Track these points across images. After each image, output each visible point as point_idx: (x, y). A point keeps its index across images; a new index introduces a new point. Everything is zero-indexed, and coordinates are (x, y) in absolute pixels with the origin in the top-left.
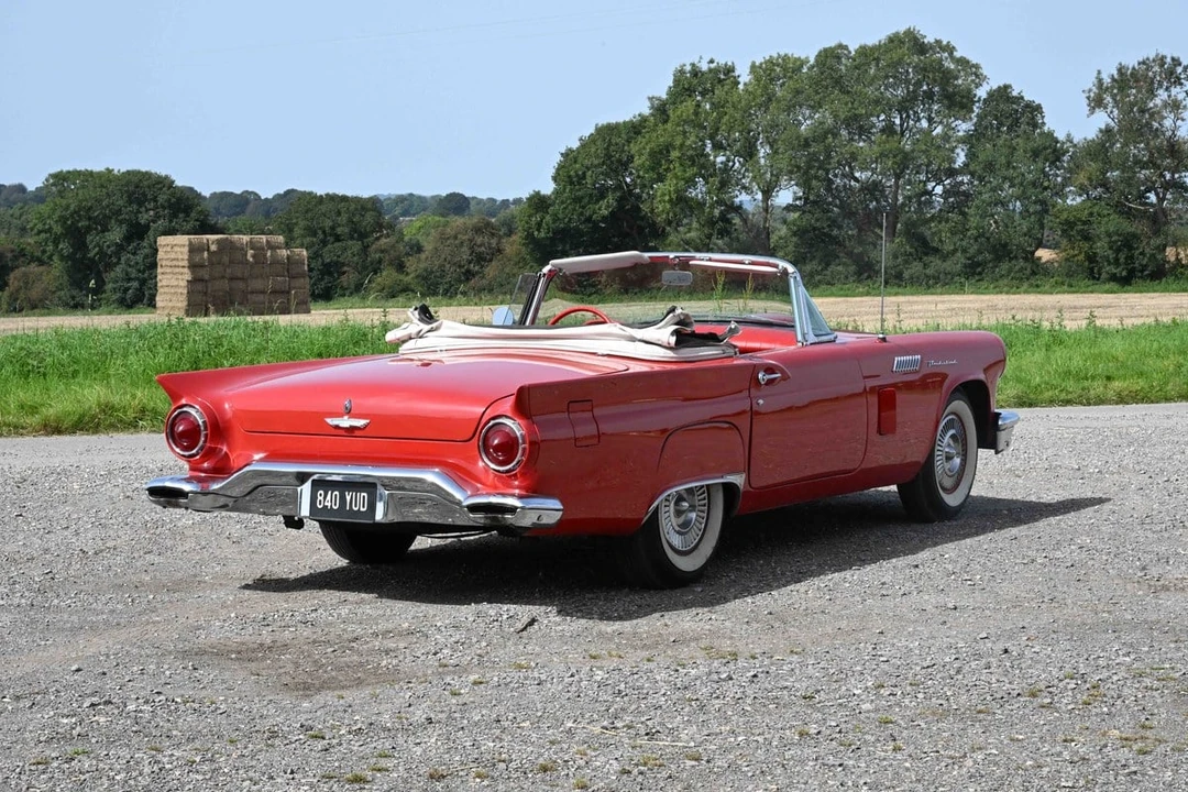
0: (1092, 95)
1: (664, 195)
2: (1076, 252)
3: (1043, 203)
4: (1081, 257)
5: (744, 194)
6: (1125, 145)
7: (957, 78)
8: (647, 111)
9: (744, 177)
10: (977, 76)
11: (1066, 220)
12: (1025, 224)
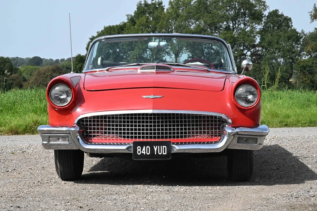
0: (312, 14)
1: (133, 56)
2: (307, 79)
3: (292, 59)
4: (308, 81)
5: (167, 56)
7: (255, 7)
8: (126, 21)
9: (167, 48)
10: (264, 6)
11: (302, 66)
12: (285, 68)
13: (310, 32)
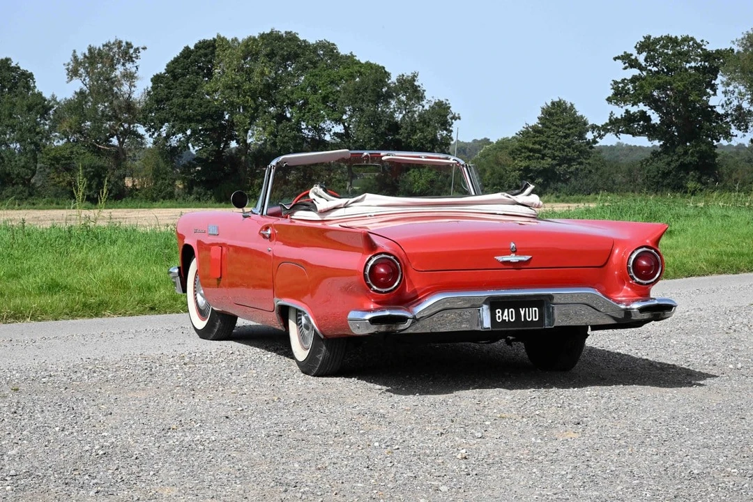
0: (71, 67)
2: (61, 180)
3: (36, 145)
4: (65, 183)
6: (96, 103)
11: (54, 157)
12: (23, 159)
13: (66, 99)
